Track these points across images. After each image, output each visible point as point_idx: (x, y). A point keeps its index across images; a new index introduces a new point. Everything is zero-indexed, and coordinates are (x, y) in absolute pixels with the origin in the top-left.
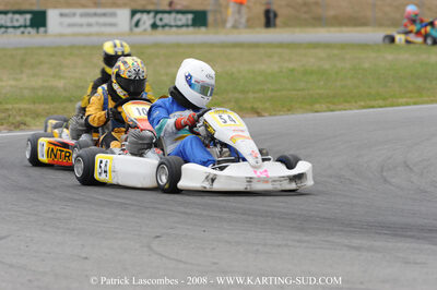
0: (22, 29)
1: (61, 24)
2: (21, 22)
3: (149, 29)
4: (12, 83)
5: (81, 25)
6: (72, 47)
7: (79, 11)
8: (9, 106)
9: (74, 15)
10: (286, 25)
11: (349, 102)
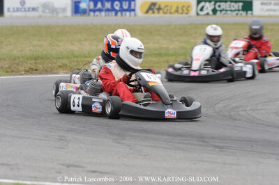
0: (236, 12)
1: (262, 9)
5: (275, 10)
9: (270, 4)
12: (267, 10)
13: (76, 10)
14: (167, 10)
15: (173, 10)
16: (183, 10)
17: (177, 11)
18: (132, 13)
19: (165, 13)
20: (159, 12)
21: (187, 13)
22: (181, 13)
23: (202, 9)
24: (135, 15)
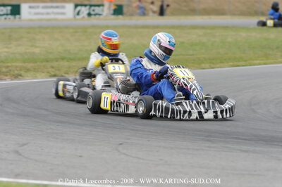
0: (5, 16)
2: (5, 12)
3: (86, 17)
4: (6, 50)
6: (40, 27)
7: (42, 5)
8: (9, 64)
9: (38, 7)
10: (173, 14)
11: (223, 62)
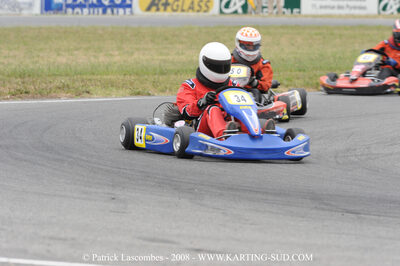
1: (314, 6)
3: (396, 13)
5: (333, 8)
12: (321, 7)
13: (48, 6)
14: (178, 6)
15: (186, 7)
16: (200, 6)
17: (191, 8)
18: (128, 10)
19: (174, 11)
20: (165, 9)
21: (205, 11)
22: (198, 11)
23: (227, 6)
24: (132, 12)
